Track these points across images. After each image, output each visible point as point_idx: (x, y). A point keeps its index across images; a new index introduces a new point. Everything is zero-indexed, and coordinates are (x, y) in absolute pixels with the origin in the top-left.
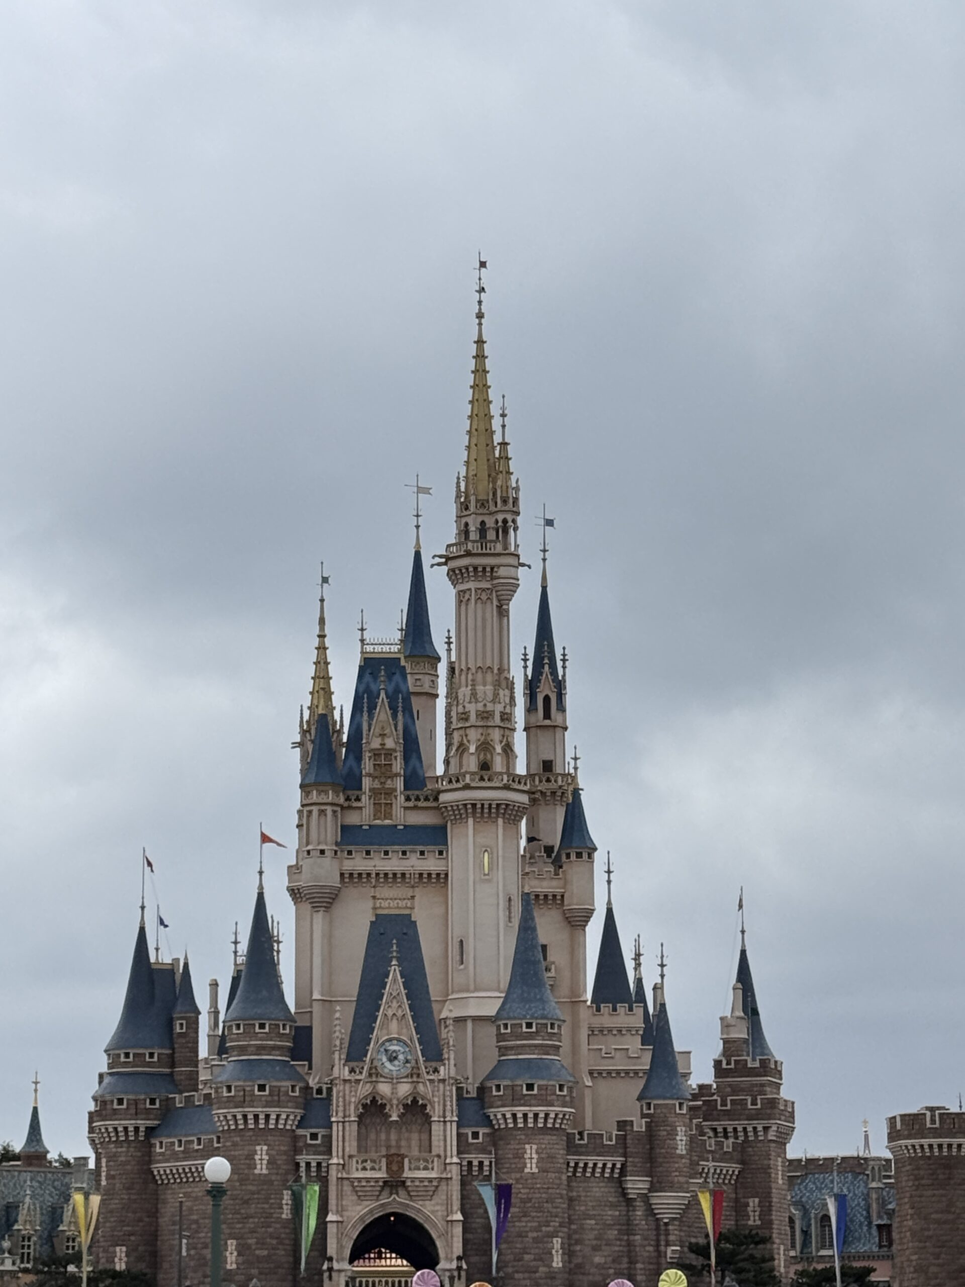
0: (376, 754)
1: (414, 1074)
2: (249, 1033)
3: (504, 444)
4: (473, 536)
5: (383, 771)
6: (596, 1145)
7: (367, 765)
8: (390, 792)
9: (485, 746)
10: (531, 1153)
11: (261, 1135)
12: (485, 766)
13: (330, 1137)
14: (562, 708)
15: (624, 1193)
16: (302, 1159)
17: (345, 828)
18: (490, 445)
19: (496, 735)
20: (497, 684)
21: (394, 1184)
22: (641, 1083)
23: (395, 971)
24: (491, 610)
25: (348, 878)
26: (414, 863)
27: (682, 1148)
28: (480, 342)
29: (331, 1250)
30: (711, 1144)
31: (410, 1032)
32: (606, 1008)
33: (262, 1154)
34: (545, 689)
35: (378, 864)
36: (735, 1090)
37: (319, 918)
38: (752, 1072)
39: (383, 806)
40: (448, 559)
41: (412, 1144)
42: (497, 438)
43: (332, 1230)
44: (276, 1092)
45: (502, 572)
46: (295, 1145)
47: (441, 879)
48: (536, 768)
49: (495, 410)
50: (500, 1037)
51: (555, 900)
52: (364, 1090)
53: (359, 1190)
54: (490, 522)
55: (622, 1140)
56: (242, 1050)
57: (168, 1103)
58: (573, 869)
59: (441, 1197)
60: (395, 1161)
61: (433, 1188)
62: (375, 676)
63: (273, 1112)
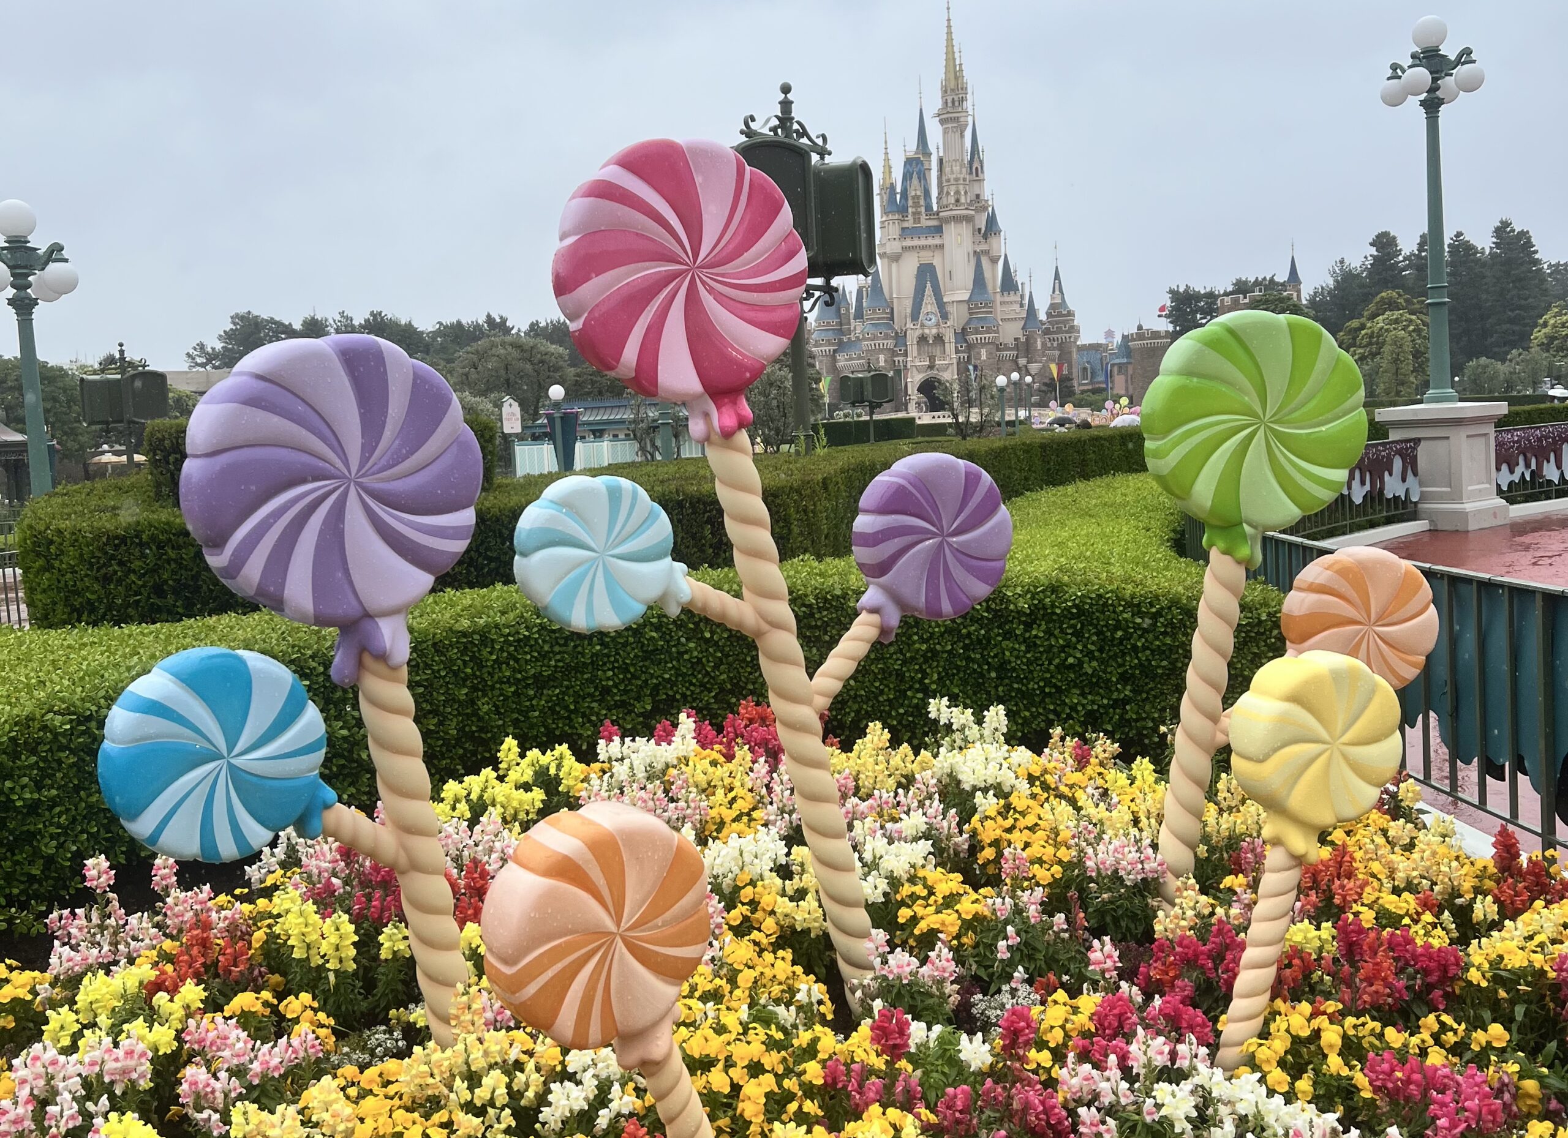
0: (913, 198)
1: (938, 325)
2: (874, 312)
3: (961, 65)
4: (950, 104)
5: (916, 205)
6: (1007, 348)
7: (910, 203)
8: (919, 213)
9: (957, 192)
10: (983, 352)
11: (881, 351)
12: (957, 201)
13: (906, 351)
14: (982, 172)
15: (1017, 364)
16: (896, 359)
17: (903, 229)
18: (955, 66)
19: (961, 187)
20: (961, 167)
21: (931, 367)
22: (1023, 322)
23: (929, 285)
24: (958, 134)
25: (905, 249)
26: (930, 241)
27: (1039, 347)
28: (949, 20)
29: (909, 392)
30: (1049, 345)
31: (935, 309)
32: (1006, 294)
33: (882, 357)
34: (976, 164)
35: (916, 242)
36: (1057, 323)
37: (894, 265)
38: (1064, 316)
39: (917, 220)
40: (939, 115)
41: (937, 351)
42: (958, 62)
43: (909, 385)
44: (886, 335)
45: (962, 119)
46: (894, 353)
47: (941, 247)
48: (974, 198)
49: (956, 49)
50: (970, 309)
51: (986, 253)
52: (919, 332)
53: (919, 370)
54: (956, 98)
55: (1017, 347)
56: (872, 319)
57: (840, 340)
58: (993, 240)
59: (949, 370)
60: (932, 358)
61: (946, 368)
62: (911, 165)
63: (885, 342)
